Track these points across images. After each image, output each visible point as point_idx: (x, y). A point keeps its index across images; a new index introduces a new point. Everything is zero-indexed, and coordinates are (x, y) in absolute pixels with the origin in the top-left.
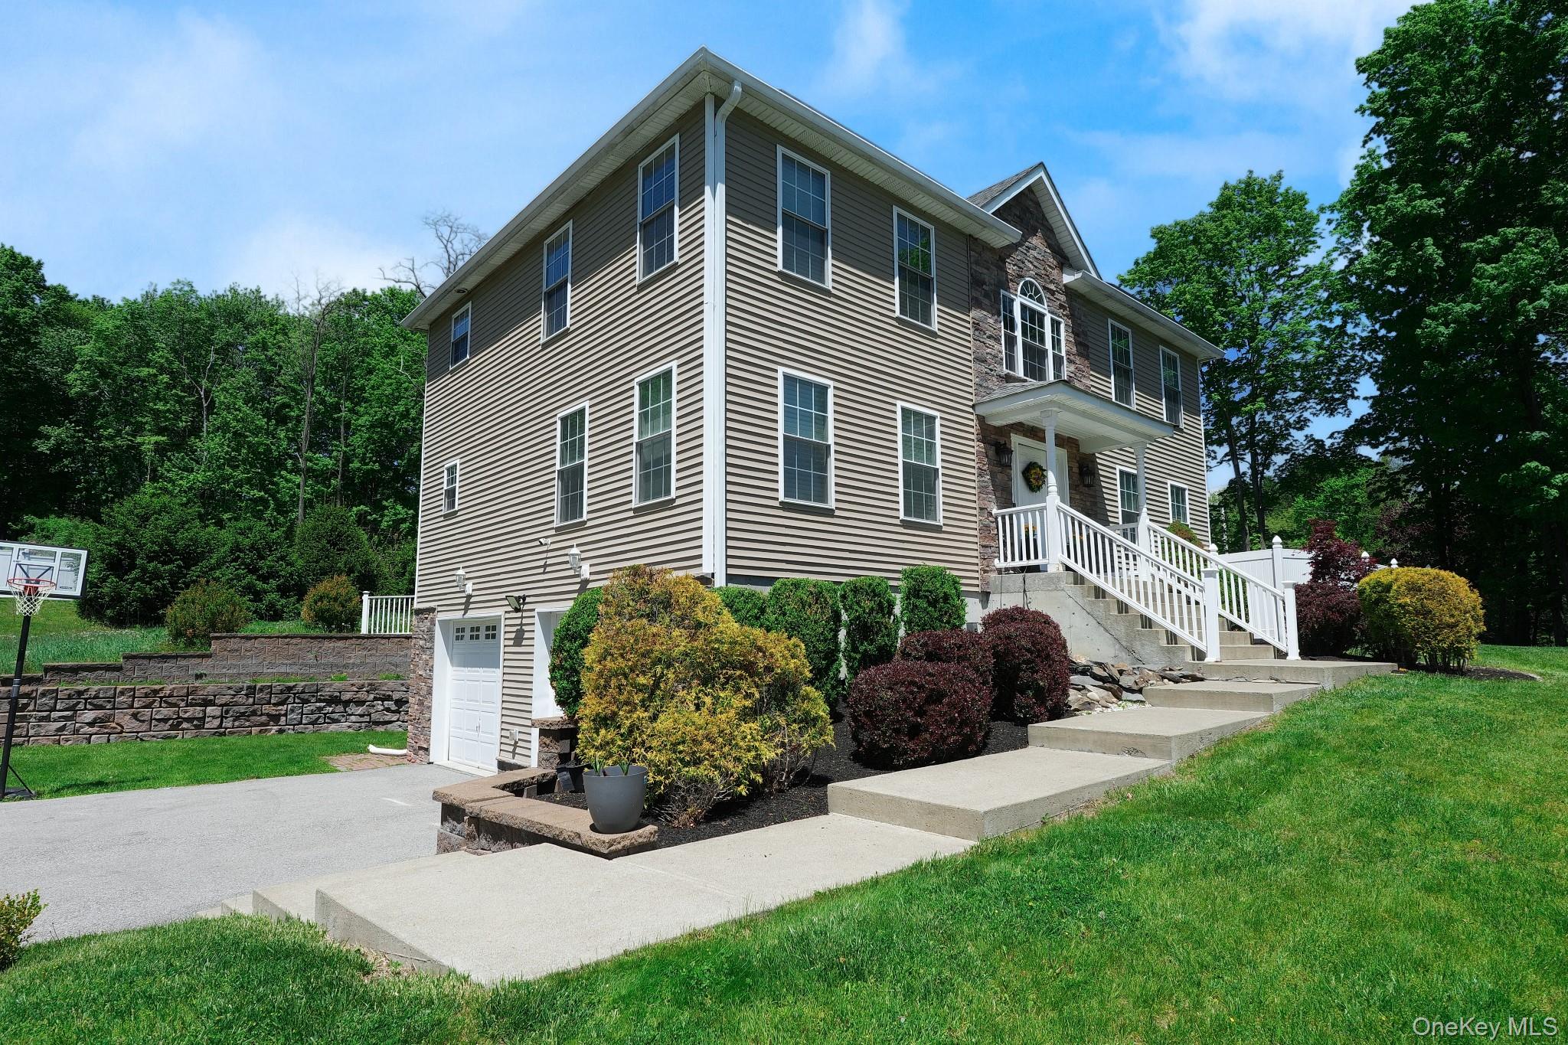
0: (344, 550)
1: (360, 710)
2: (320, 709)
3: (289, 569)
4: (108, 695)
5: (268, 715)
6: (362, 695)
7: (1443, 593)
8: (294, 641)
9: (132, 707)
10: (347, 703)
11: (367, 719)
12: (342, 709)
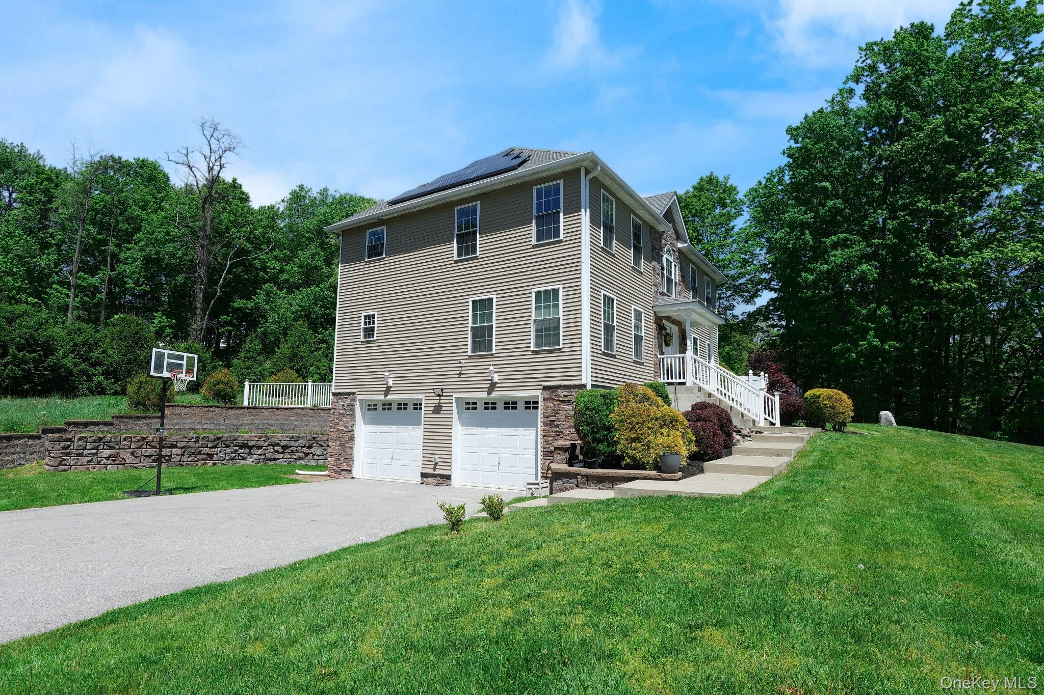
0: (143, 347)
1: (259, 452)
2: (236, 451)
3: (110, 359)
4: (117, 440)
5: (207, 454)
6: (261, 443)
7: (840, 400)
8: (212, 409)
9: (130, 448)
10: (251, 448)
11: (263, 457)
12: (248, 451)
